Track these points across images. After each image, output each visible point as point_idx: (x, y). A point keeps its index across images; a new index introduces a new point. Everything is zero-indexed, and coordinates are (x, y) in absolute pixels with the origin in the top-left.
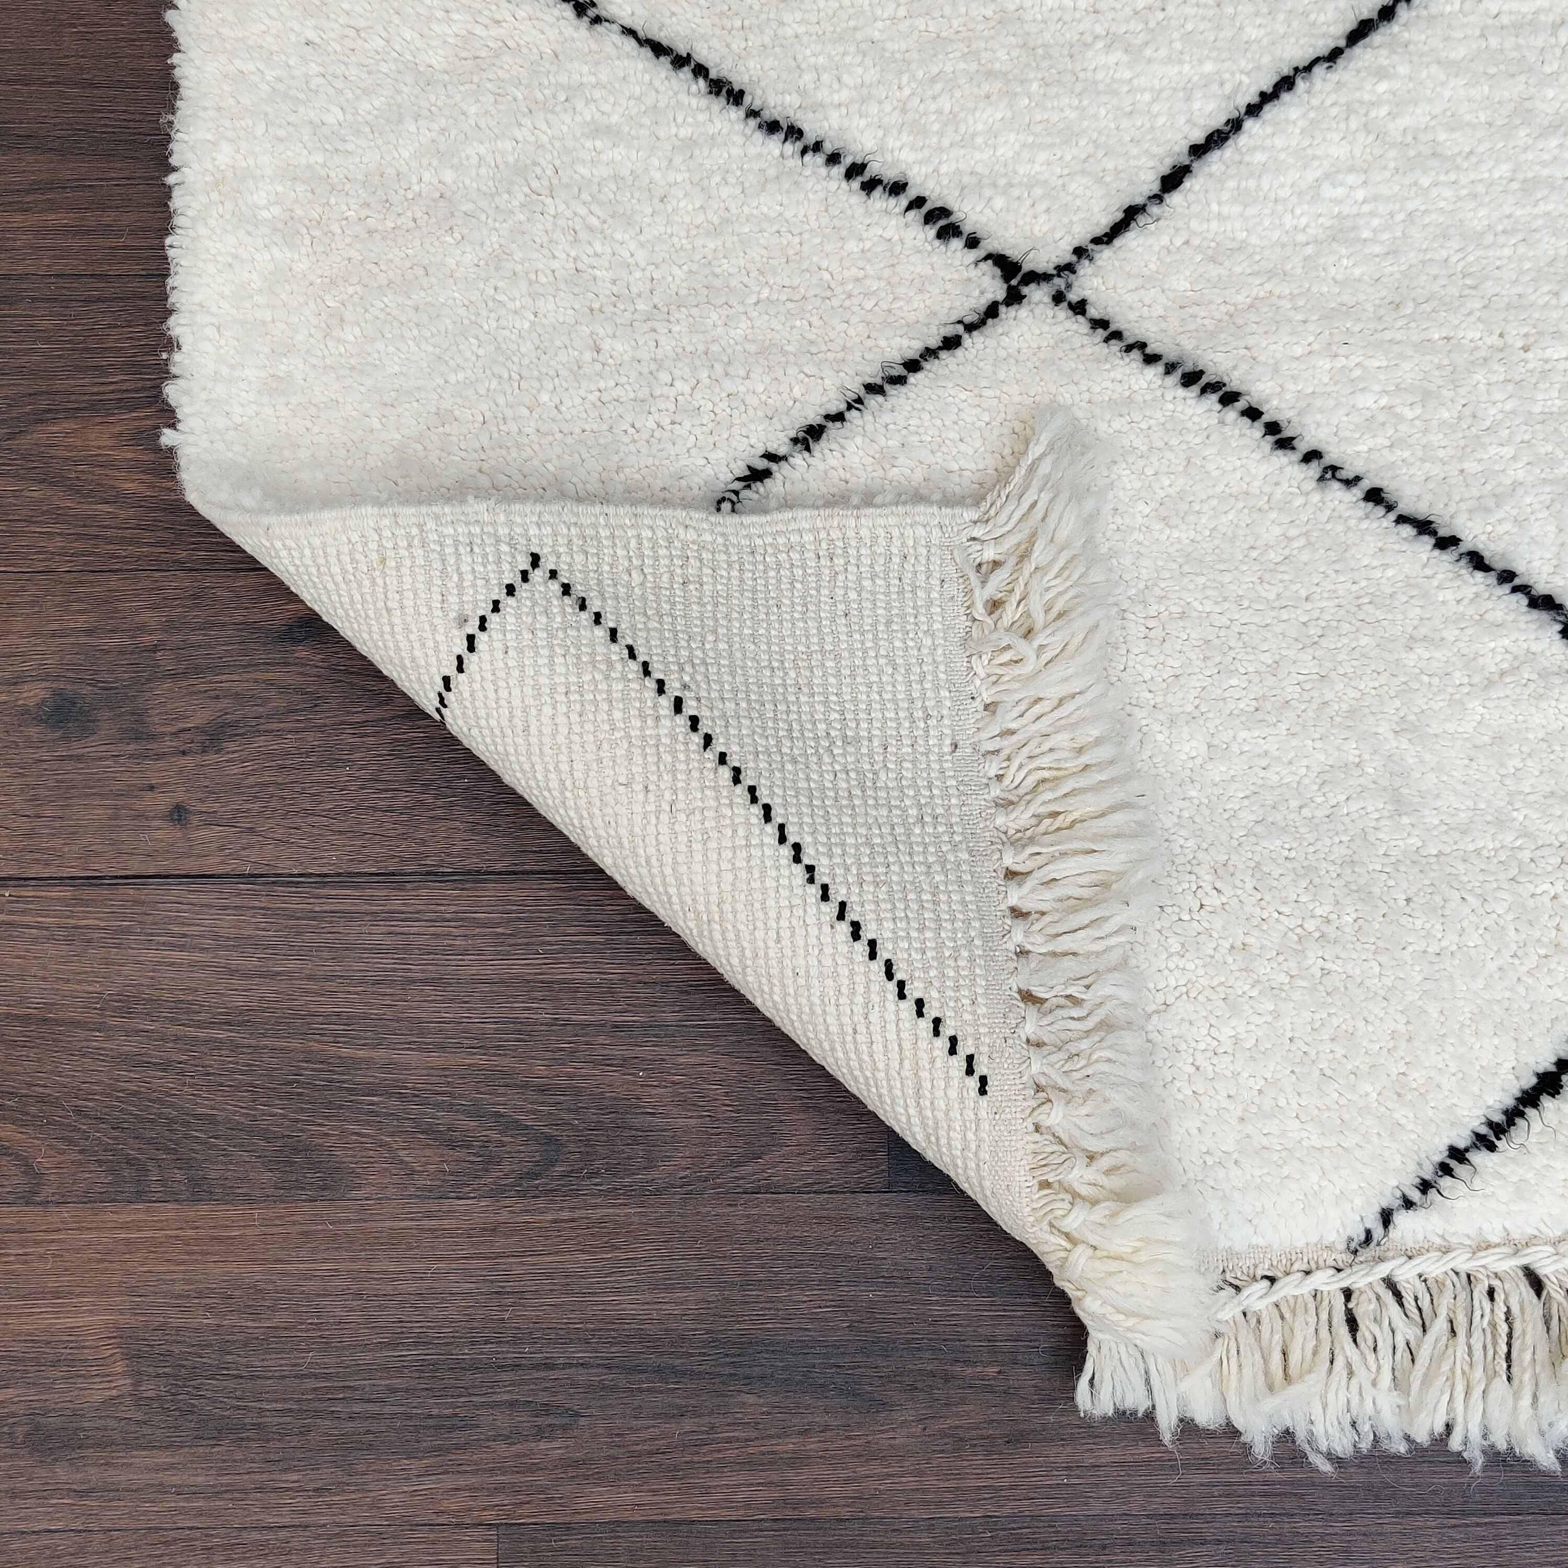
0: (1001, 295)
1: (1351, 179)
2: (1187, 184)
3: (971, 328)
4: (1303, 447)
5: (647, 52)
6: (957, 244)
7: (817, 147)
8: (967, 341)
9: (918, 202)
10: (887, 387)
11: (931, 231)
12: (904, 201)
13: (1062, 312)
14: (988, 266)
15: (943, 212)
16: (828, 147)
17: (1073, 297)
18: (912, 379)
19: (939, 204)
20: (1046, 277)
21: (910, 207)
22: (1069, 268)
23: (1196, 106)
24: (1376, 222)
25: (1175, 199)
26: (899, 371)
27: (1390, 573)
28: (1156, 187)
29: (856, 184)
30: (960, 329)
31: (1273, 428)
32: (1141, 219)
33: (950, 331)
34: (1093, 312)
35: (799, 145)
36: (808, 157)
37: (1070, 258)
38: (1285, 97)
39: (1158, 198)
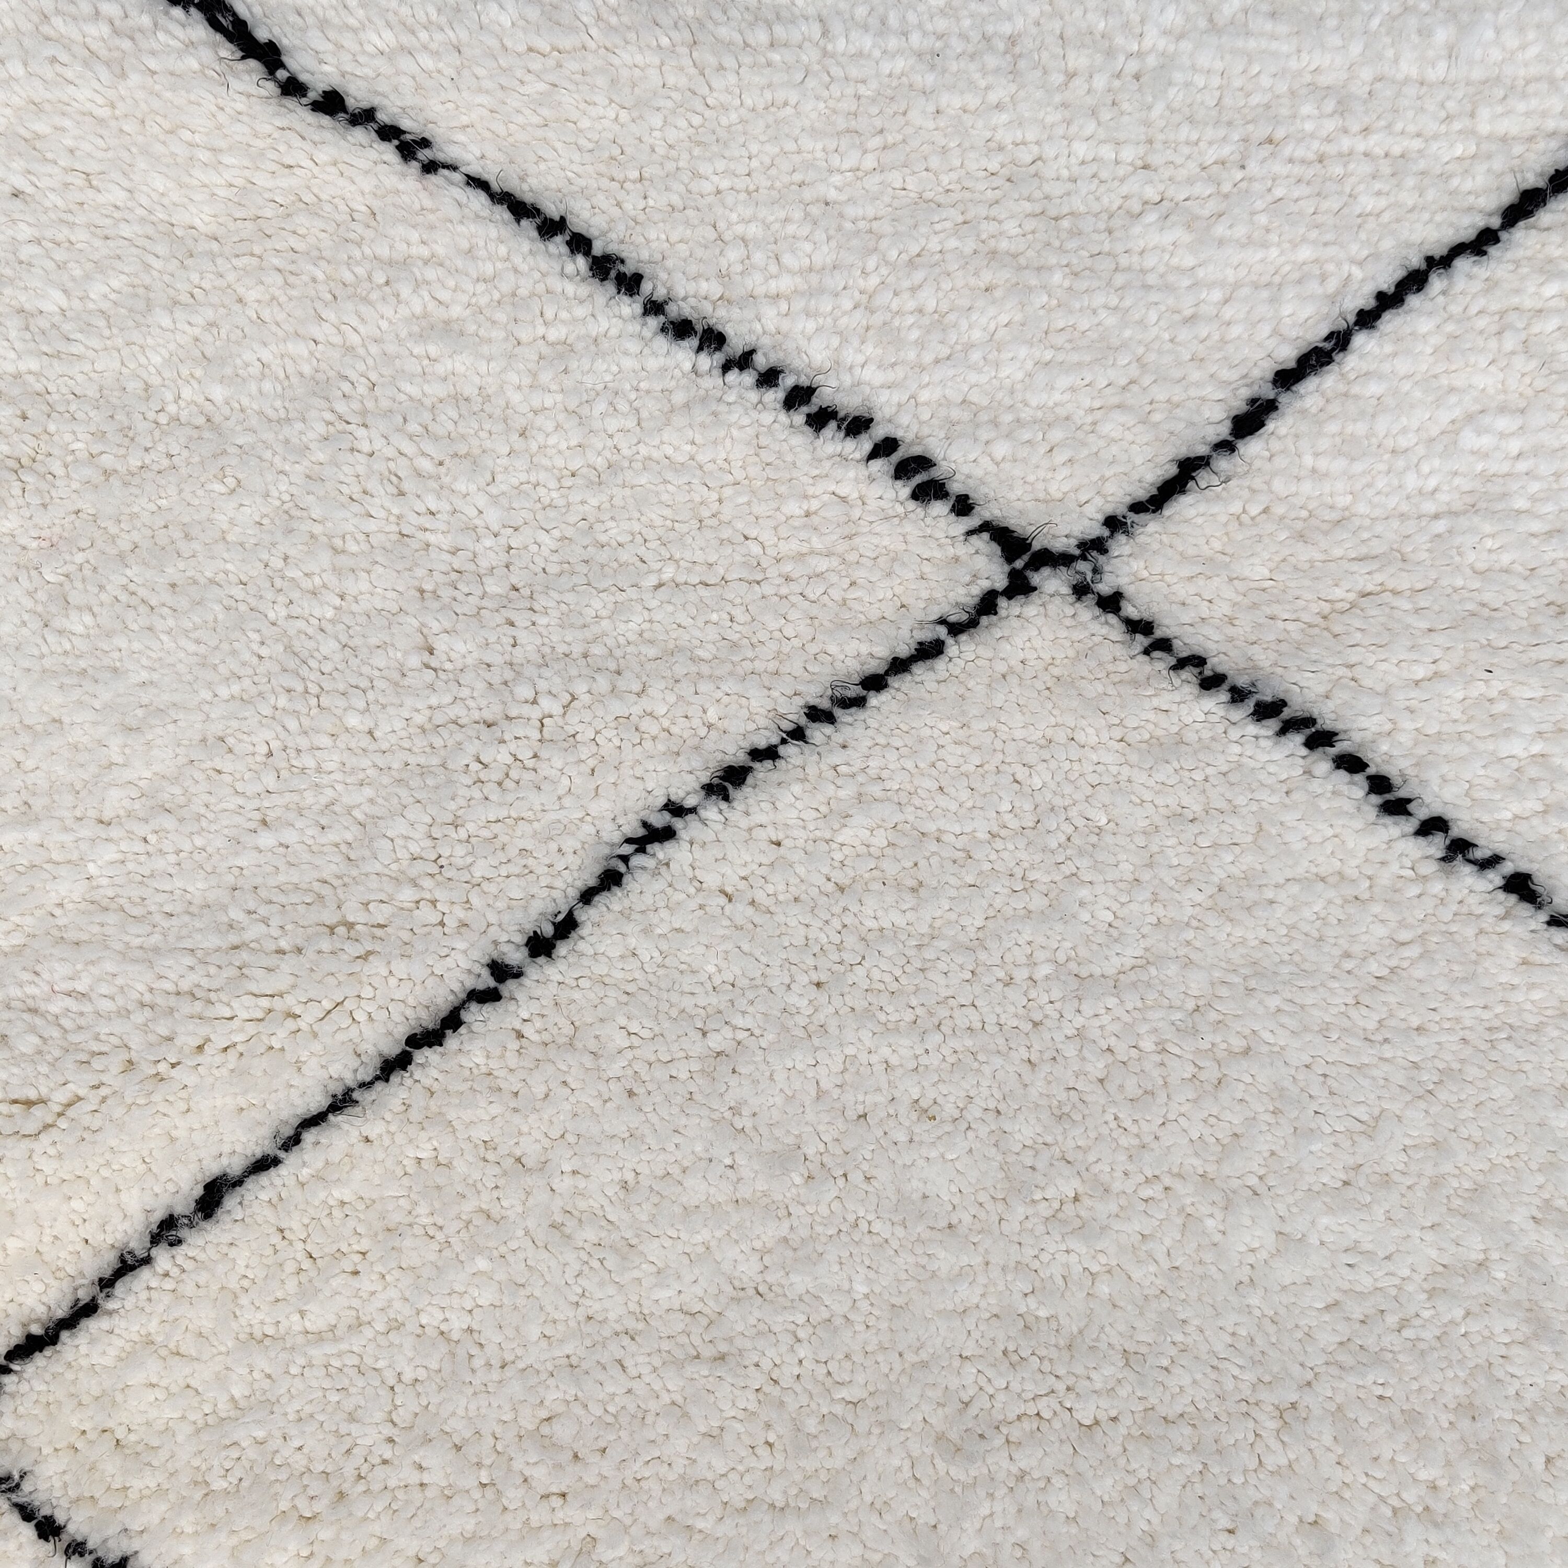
0: (1000, 582)
1: (1503, 423)
2: (1271, 425)
3: (956, 629)
4: (1422, 813)
5: (502, 213)
6: (940, 508)
7: (744, 361)
8: (952, 648)
9: (885, 447)
10: (838, 712)
11: (904, 489)
12: (865, 444)
13: (1087, 612)
14: (982, 542)
15: (923, 462)
16: (761, 361)
17: (1104, 588)
18: (875, 700)
19: (916, 451)
20: (1062, 560)
21: (875, 454)
22: (1096, 546)
23: (1287, 310)
24: (1534, 487)
25: (1252, 447)
26: (854, 691)
27: (1536, 995)
28: (1224, 431)
29: (799, 418)
30: (942, 631)
31: (1379, 784)
32: (1203, 477)
33: (926, 635)
34: (1129, 610)
35: (719, 358)
36: (733, 376)
37: (1097, 530)
38: (1413, 301)
39: (1225, 447)
